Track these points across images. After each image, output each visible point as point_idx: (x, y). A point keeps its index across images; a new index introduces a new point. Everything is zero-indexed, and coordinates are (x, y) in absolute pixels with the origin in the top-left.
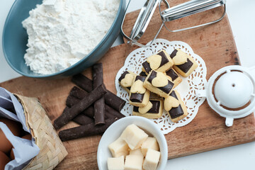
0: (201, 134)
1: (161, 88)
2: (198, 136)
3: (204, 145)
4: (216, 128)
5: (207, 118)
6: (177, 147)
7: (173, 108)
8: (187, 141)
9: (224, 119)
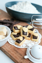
0: (16, 52)
1: (23, 31)
2: (15, 52)
3: (13, 55)
4: (21, 55)
5: (23, 52)
6: (7, 48)
7: (19, 39)
8: (11, 50)
9: (26, 55)
